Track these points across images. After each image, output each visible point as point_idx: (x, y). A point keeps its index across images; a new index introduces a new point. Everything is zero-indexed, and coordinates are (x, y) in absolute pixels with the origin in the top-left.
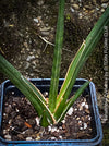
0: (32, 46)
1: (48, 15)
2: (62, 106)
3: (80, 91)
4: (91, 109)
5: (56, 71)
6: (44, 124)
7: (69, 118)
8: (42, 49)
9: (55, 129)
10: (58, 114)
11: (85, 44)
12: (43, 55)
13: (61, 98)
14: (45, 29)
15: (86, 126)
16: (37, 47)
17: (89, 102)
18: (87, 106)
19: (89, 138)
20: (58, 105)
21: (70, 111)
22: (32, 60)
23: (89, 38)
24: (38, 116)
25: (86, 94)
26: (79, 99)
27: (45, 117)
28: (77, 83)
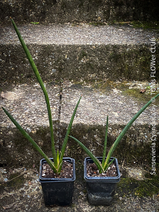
0: (93, 146)
1: (99, 134)
2: (106, 166)
3: (112, 161)
4: (116, 168)
5: (105, 154)
6: (100, 172)
7: (109, 171)
8: (97, 147)
9: (104, 174)
10: (105, 169)
11: (113, 145)
12: (97, 149)
13: (106, 163)
14: (98, 139)
15: (114, 173)
16: (95, 146)
17: (115, 165)
18: (115, 167)
19: (115, 176)
20: (105, 166)
21: (109, 168)
22: (93, 151)
23: (115, 143)
24: (98, 170)
25: (114, 162)
26: (112, 165)
27: (101, 169)
28: (111, 159)
